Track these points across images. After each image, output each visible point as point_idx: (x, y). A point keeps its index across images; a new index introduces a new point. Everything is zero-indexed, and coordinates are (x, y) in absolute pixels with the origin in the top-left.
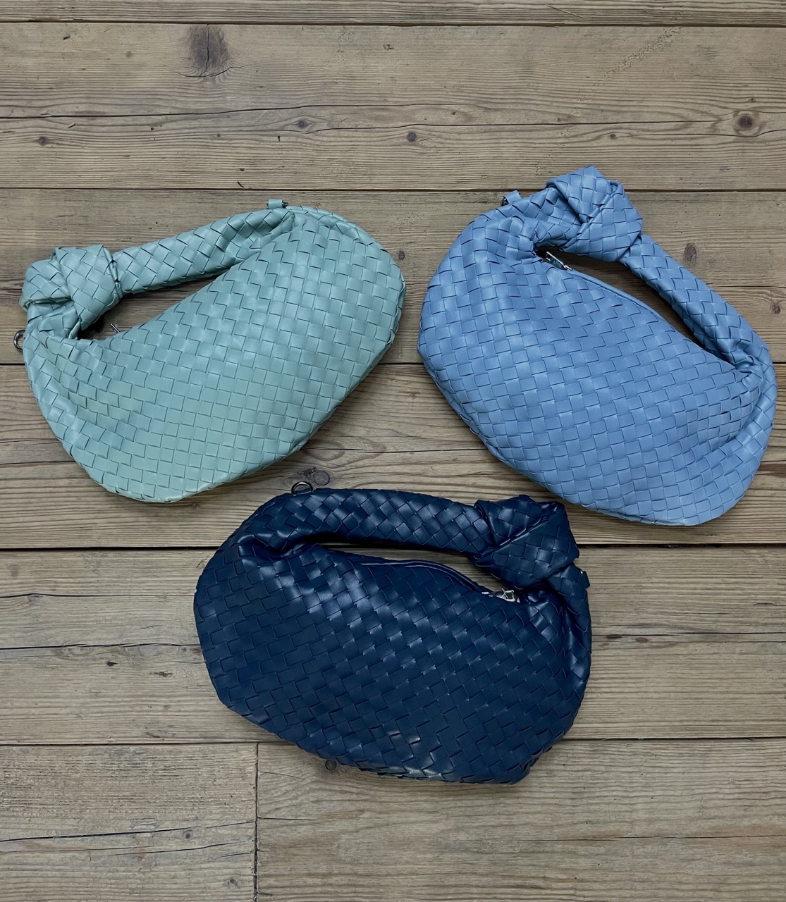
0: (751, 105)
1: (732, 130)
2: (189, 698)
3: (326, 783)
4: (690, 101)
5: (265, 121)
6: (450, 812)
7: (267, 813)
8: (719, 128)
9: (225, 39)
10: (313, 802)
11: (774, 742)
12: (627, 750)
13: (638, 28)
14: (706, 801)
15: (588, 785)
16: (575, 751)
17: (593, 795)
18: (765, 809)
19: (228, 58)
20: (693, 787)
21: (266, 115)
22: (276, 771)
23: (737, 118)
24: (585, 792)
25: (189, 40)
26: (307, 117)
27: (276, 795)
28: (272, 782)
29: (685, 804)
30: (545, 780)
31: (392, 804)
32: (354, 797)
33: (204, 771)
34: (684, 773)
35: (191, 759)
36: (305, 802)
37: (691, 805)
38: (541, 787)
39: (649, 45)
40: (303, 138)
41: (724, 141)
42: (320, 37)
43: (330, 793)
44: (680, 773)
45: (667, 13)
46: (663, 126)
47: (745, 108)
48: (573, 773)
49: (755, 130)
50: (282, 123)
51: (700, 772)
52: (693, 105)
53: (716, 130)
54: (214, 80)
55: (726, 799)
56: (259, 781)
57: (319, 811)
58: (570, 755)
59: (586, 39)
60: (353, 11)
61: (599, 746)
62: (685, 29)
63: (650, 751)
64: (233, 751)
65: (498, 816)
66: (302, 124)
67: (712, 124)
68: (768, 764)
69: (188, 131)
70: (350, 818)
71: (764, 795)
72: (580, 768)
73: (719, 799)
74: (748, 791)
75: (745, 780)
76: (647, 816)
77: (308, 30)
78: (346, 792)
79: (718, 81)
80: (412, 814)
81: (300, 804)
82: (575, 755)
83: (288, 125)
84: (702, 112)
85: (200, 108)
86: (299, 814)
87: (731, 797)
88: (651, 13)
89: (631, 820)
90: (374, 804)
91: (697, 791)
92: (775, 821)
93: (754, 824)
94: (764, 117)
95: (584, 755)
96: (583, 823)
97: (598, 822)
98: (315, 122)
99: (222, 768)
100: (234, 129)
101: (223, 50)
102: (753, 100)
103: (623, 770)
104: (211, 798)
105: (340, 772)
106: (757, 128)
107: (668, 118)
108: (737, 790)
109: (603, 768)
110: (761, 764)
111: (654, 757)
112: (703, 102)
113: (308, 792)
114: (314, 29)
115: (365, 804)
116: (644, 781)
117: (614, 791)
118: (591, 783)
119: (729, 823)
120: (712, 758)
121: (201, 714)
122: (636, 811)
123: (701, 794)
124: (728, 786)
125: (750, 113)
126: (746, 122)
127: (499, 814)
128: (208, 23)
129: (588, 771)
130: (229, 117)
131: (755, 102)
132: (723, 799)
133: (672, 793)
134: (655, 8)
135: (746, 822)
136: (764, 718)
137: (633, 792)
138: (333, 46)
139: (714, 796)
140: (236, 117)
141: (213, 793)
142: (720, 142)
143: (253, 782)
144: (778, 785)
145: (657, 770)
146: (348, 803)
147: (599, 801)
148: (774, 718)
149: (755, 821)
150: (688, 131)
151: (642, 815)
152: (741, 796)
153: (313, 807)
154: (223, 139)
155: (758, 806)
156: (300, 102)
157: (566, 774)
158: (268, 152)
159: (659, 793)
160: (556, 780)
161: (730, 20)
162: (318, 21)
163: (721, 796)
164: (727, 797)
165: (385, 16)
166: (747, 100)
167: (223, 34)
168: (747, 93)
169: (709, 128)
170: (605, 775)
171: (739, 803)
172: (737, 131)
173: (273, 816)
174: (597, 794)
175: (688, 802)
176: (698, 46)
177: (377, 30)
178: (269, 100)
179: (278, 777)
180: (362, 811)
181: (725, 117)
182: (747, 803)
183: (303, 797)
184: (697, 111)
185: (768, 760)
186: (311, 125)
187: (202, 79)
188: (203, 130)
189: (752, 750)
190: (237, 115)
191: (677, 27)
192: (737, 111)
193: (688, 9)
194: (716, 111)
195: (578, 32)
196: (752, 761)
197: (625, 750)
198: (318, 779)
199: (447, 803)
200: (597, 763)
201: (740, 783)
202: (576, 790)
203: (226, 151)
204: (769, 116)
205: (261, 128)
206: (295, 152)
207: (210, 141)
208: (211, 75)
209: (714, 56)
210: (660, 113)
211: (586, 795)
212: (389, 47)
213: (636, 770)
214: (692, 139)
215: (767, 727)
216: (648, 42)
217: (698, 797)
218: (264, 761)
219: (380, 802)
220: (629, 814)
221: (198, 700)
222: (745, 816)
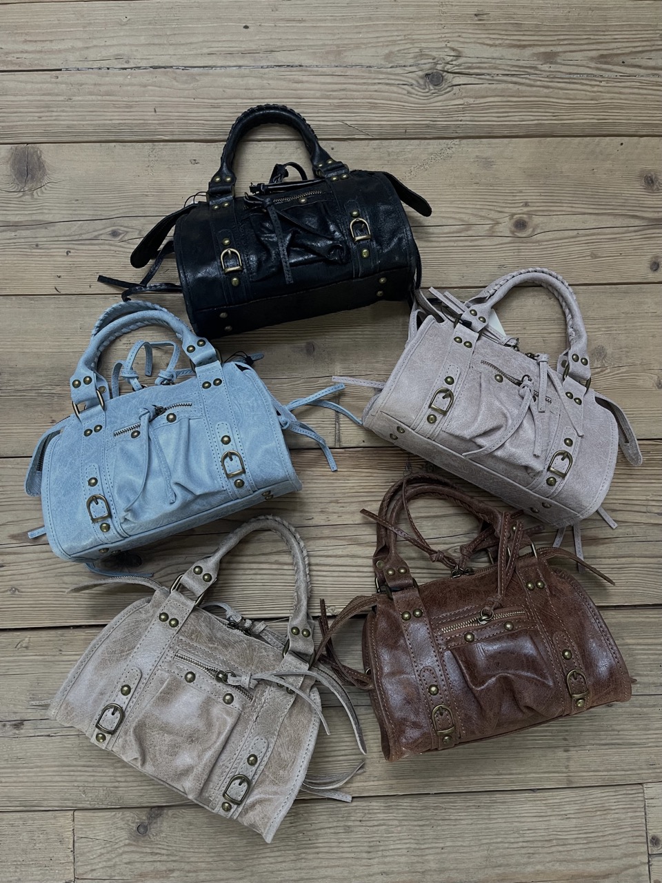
0: (526, 209)
1: (509, 232)
2: (9, 770)
3: (137, 846)
4: (471, 206)
5: (80, 233)
6: (254, 869)
7: (83, 874)
8: (497, 230)
9: (42, 157)
10: (126, 863)
11: (555, 793)
12: (420, 805)
13: (423, 141)
14: (492, 850)
15: (382, 839)
16: (371, 807)
17: (387, 848)
18: (547, 855)
19: (44, 174)
20: (480, 838)
21: (81, 226)
22: (91, 836)
23: (513, 221)
24: (381, 846)
25: (9, 159)
26: (119, 228)
27: (92, 857)
28: (87, 846)
29: (474, 854)
30: (343, 836)
31: (199, 864)
32: (164, 858)
33: (25, 836)
34: (472, 824)
35: (12, 825)
36: (119, 863)
37: (478, 854)
38: (340, 843)
39: (432, 156)
40: (116, 246)
41: (501, 242)
42: (131, 153)
43: (142, 855)
44: (467, 824)
45: (447, 127)
46: (446, 229)
47: (520, 211)
48: (368, 828)
49: (529, 231)
50: (96, 233)
51: (486, 824)
52: (474, 210)
53: (494, 232)
54: (32, 195)
55: (511, 848)
56: (76, 845)
57: (132, 872)
58: (366, 811)
59: (375, 152)
60: (161, 129)
61: (393, 802)
62: (464, 141)
63: (440, 805)
64: (50, 819)
65: (299, 871)
66: (115, 234)
67: (490, 227)
68: (549, 814)
69: (8, 241)
70: (160, 877)
71: (546, 843)
72: (376, 823)
73: (505, 848)
74: (531, 839)
75: (529, 830)
76: (437, 865)
77: (121, 147)
78: (157, 854)
79: (495, 188)
80: (218, 872)
81: (114, 865)
82: (371, 811)
83: (101, 234)
84: (481, 216)
85: (20, 220)
86: (113, 874)
87: (515, 846)
88: (433, 127)
89: (423, 870)
90: (183, 864)
91: (485, 841)
92: (557, 866)
93: (538, 871)
94: (537, 220)
95: (379, 811)
96: (378, 874)
97: (393, 873)
98: (127, 232)
99: (42, 834)
100: (52, 239)
101: (41, 166)
102: (526, 205)
103: (416, 823)
104: (32, 861)
105: (151, 835)
106: (531, 230)
107: (451, 222)
108: (521, 839)
109: (396, 823)
110: (543, 814)
111: (443, 811)
112: (481, 207)
113: (121, 854)
114: (125, 146)
115: (174, 864)
116: (435, 833)
117: (407, 843)
118: (386, 837)
119: (514, 870)
120: (497, 810)
121: (20, 784)
122: (428, 861)
123: (486, 844)
124: (512, 836)
125: (525, 216)
126: (521, 225)
127: (300, 869)
128: (28, 144)
129: (383, 825)
130: (46, 228)
131: (529, 206)
132: (508, 848)
133: (460, 844)
134: (438, 123)
135: (529, 869)
136: (545, 770)
137: (425, 843)
138: (144, 161)
139: (500, 845)
140: (52, 228)
141: (33, 856)
142: (498, 243)
143: (71, 846)
144: (559, 833)
145: (446, 822)
146: (159, 863)
147: (394, 854)
148: (554, 770)
149: (538, 867)
150: (470, 233)
151: (433, 865)
152: (525, 844)
153: (126, 868)
154: (41, 249)
155: (540, 853)
156: (112, 213)
157: (363, 829)
158: (83, 260)
159: (448, 844)
160: (353, 835)
161: (506, 133)
162: (129, 139)
163: (506, 845)
164: (512, 846)
165: (192, 133)
166: (521, 204)
167: (41, 152)
168: (522, 198)
169: (487, 230)
170: (399, 829)
171: (523, 851)
172: (513, 232)
173: (89, 877)
174: (392, 847)
175: (475, 852)
176: (477, 157)
177: (184, 146)
178: (84, 212)
179: (93, 841)
180: (172, 871)
181: (501, 220)
182: (531, 851)
183: (117, 859)
184: (475, 215)
185: (548, 810)
186: (123, 235)
187: (21, 194)
188: (23, 240)
189: (535, 801)
190: (54, 226)
191: (458, 140)
192: (513, 215)
193: (468, 123)
194: (494, 215)
195: (368, 146)
196: (535, 811)
197: (416, 805)
198: (131, 842)
199: (251, 861)
200: (391, 818)
201: (524, 832)
202: (372, 844)
203: (43, 259)
204: (541, 219)
205: (76, 238)
206: (109, 260)
207: (29, 251)
208: (30, 190)
209: (491, 165)
210: (443, 217)
211: (381, 848)
212: (195, 162)
213: (427, 823)
214: (472, 241)
215: (549, 779)
216: (432, 154)
217: (485, 847)
218: (80, 827)
219: (189, 862)
220: (421, 864)
221: (18, 772)
222: (528, 863)
